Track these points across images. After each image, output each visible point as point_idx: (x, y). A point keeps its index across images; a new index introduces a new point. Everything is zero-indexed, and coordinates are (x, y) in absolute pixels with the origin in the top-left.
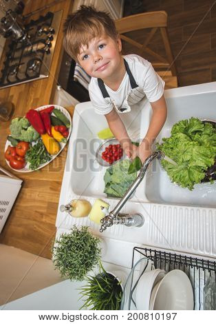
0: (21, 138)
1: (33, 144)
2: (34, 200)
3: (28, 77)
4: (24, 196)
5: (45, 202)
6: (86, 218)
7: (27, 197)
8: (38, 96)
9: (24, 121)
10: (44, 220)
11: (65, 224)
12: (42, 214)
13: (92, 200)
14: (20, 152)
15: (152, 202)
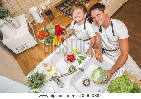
0: (48, 31)
1: (50, 35)
2: (36, 53)
3: (66, 13)
4: (34, 49)
5: (39, 56)
6: (47, 72)
7: (35, 50)
8: (64, 21)
9: (54, 27)
10: (34, 62)
11: (40, 69)
12: (35, 59)
13: (53, 68)
14: (44, 34)
15: (71, 84)
